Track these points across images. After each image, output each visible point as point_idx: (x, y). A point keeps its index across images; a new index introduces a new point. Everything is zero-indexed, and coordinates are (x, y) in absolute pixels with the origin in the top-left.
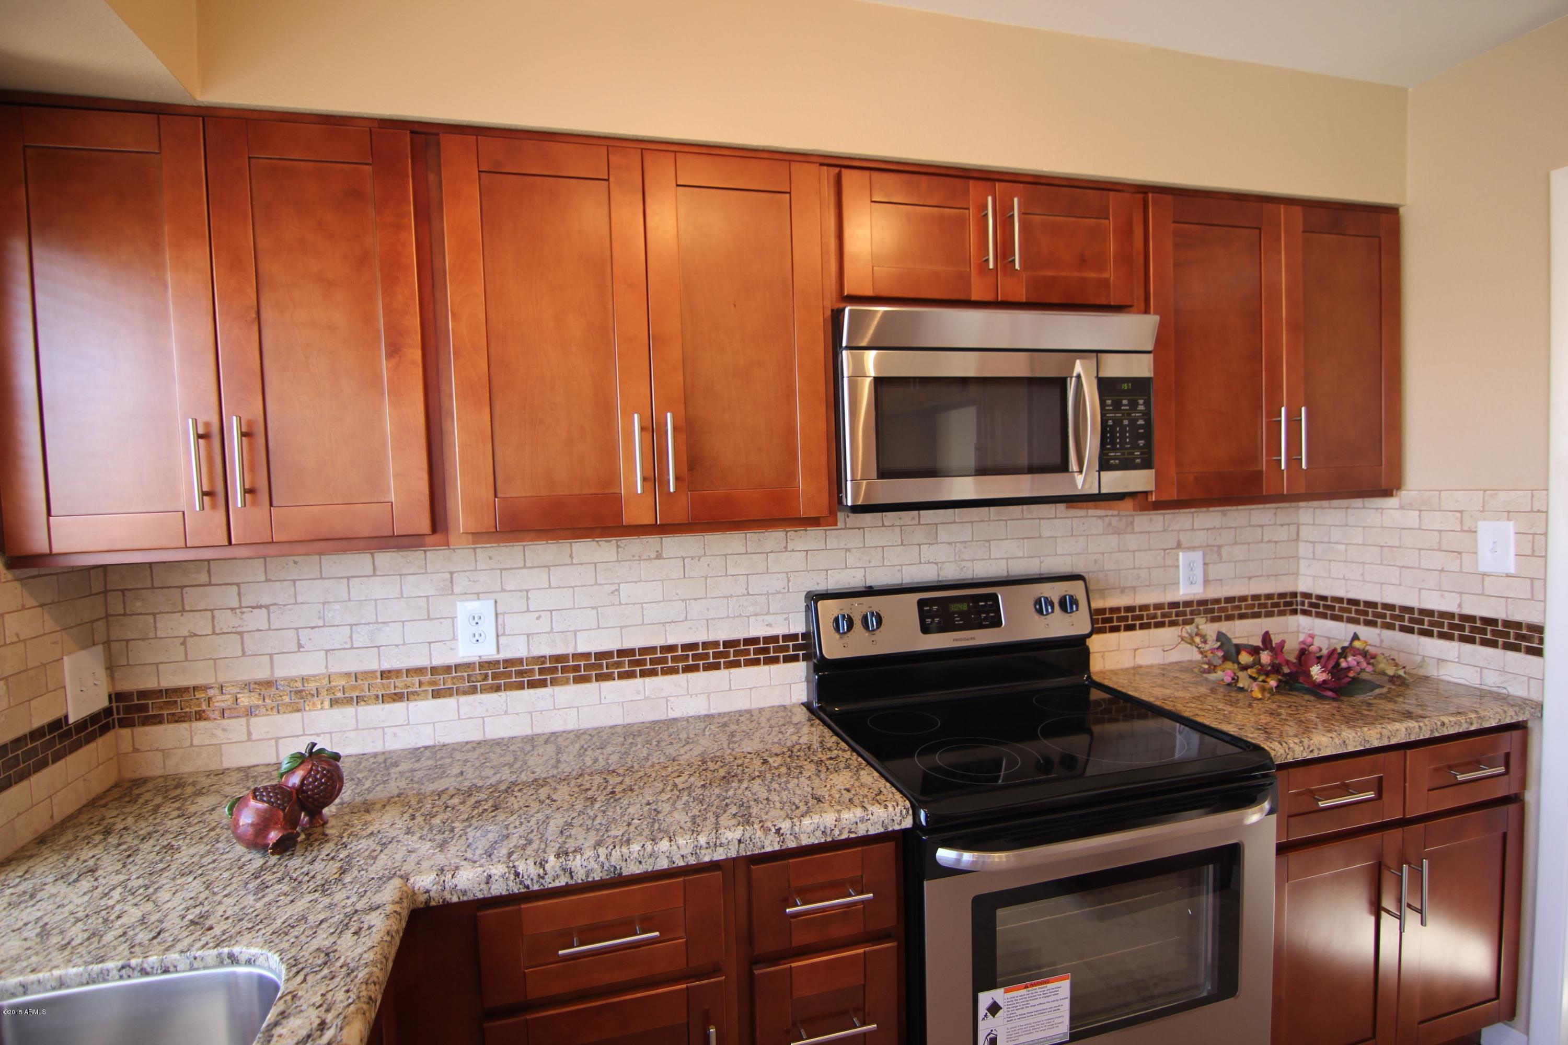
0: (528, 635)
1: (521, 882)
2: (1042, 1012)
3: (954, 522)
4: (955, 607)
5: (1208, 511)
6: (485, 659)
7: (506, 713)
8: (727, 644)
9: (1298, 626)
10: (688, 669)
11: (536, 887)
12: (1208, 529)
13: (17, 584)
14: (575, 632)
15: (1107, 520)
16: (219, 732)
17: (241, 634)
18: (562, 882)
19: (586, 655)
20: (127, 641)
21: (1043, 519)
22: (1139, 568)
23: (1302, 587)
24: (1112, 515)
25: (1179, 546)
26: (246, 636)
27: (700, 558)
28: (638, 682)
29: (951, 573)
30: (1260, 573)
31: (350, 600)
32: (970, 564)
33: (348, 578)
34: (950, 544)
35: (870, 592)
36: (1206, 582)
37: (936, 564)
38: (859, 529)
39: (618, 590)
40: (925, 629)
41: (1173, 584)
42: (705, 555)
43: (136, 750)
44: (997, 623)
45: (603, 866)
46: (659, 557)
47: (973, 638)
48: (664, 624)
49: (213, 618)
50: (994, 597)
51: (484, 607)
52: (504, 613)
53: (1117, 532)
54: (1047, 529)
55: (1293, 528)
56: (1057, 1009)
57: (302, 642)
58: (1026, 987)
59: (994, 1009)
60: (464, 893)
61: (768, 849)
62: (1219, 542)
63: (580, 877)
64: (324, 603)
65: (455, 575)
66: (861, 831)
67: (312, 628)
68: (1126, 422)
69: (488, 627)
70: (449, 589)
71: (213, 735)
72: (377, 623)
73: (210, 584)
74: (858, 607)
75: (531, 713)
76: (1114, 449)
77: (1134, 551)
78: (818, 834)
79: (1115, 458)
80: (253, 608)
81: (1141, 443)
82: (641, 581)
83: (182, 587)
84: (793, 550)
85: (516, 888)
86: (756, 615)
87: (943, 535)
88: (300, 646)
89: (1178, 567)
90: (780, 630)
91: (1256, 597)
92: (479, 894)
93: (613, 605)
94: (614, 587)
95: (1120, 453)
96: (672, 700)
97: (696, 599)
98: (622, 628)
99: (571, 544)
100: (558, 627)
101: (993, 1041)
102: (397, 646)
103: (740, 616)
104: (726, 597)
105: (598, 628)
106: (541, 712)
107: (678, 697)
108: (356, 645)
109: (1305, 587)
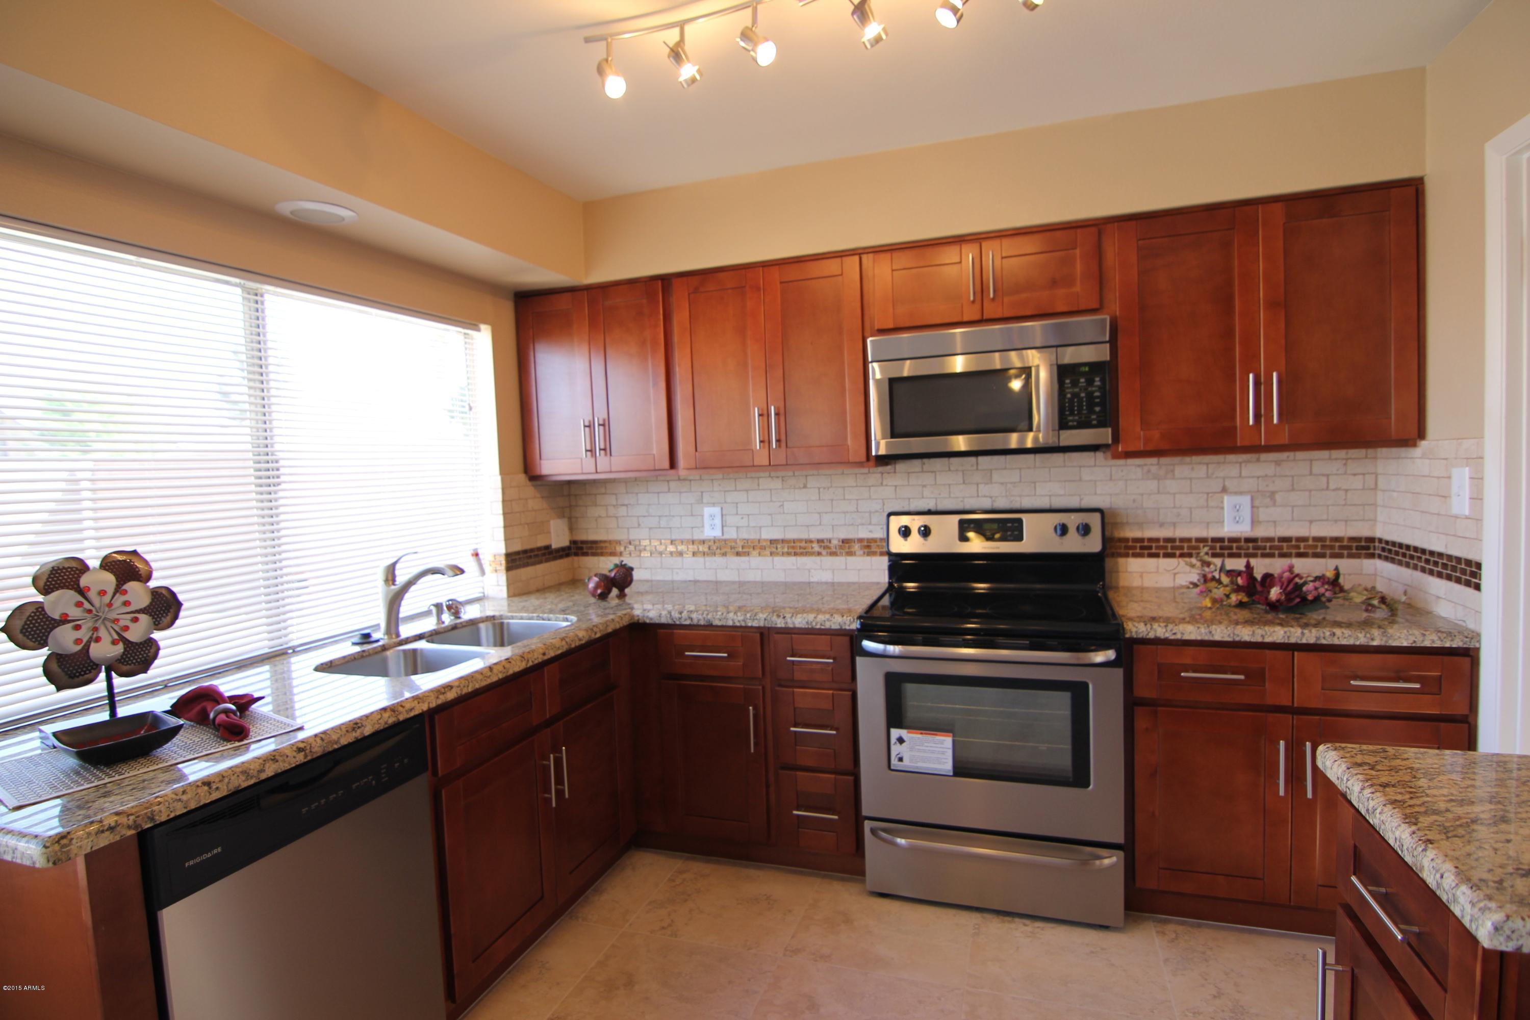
0: (737, 527)
1: (673, 619)
2: (933, 752)
3: (1005, 468)
4: (987, 526)
5: (1258, 460)
6: (717, 538)
7: (727, 568)
8: (843, 541)
9: (1376, 569)
11: (678, 623)
12: (1258, 477)
14: (760, 527)
15: (1146, 468)
17: (617, 518)
18: (688, 622)
19: (765, 541)
20: (577, 517)
21: (1084, 466)
22: (1180, 507)
23: (1378, 533)
24: (1152, 465)
25: (1224, 490)
26: (619, 519)
27: (828, 488)
28: (793, 559)
30: (1325, 517)
31: (659, 504)
32: (1018, 499)
33: (658, 493)
34: (1002, 484)
35: (929, 512)
36: (1254, 522)
37: (991, 497)
38: (932, 472)
39: (782, 505)
40: (960, 538)
41: (1217, 522)
42: (831, 487)
43: (579, 567)
44: (1019, 538)
46: (805, 487)
47: (998, 548)
48: (808, 526)
49: (607, 509)
50: (1020, 521)
51: (716, 510)
52: (726, 515)
53: (1157, 478)
54: (1086, 474)
55: (1370, 479)
56: (943, 753)
58: (922, 734)
59: (901, 740)
60: (651, 619)
62: (1271, 488)
63: (695, 622)
65: (704, 494)
66: (828, 626)
67: (644, 516)
68: (1083, 395)
69: (718, 521)
70: (700, 501)
72: (670, 516)
73: (606, 494)
74: (915, 523)
75: (738, 570)
76: (1072, 414)
77: (1174, 494)
78: (804, 622)
79: (1072, 421)
80: (621, 505)
81: (1097, 409)
82: (795, 501)
84: (886, 485)
85: (670, 622)
86: (863, 524)
87: (996, 477)
88: (639, 525)
89: (1222, 508)
90: (877, 535)
92: (657, 622)
93: (780, 513)
94: (781, 503)
95: (1076, 418)
96: (813, 571)
97: (826, 513)
98: (785, 527)
99: (758, 478)
100: (752, 524)
101: (901, 759)
102: (678, 528)
103: (852, 524)
104: (844, 513)
105: (772, 526)
106: (743, 569)
107: (815, 569)
108: (662, 526)
109: (1380, 532)
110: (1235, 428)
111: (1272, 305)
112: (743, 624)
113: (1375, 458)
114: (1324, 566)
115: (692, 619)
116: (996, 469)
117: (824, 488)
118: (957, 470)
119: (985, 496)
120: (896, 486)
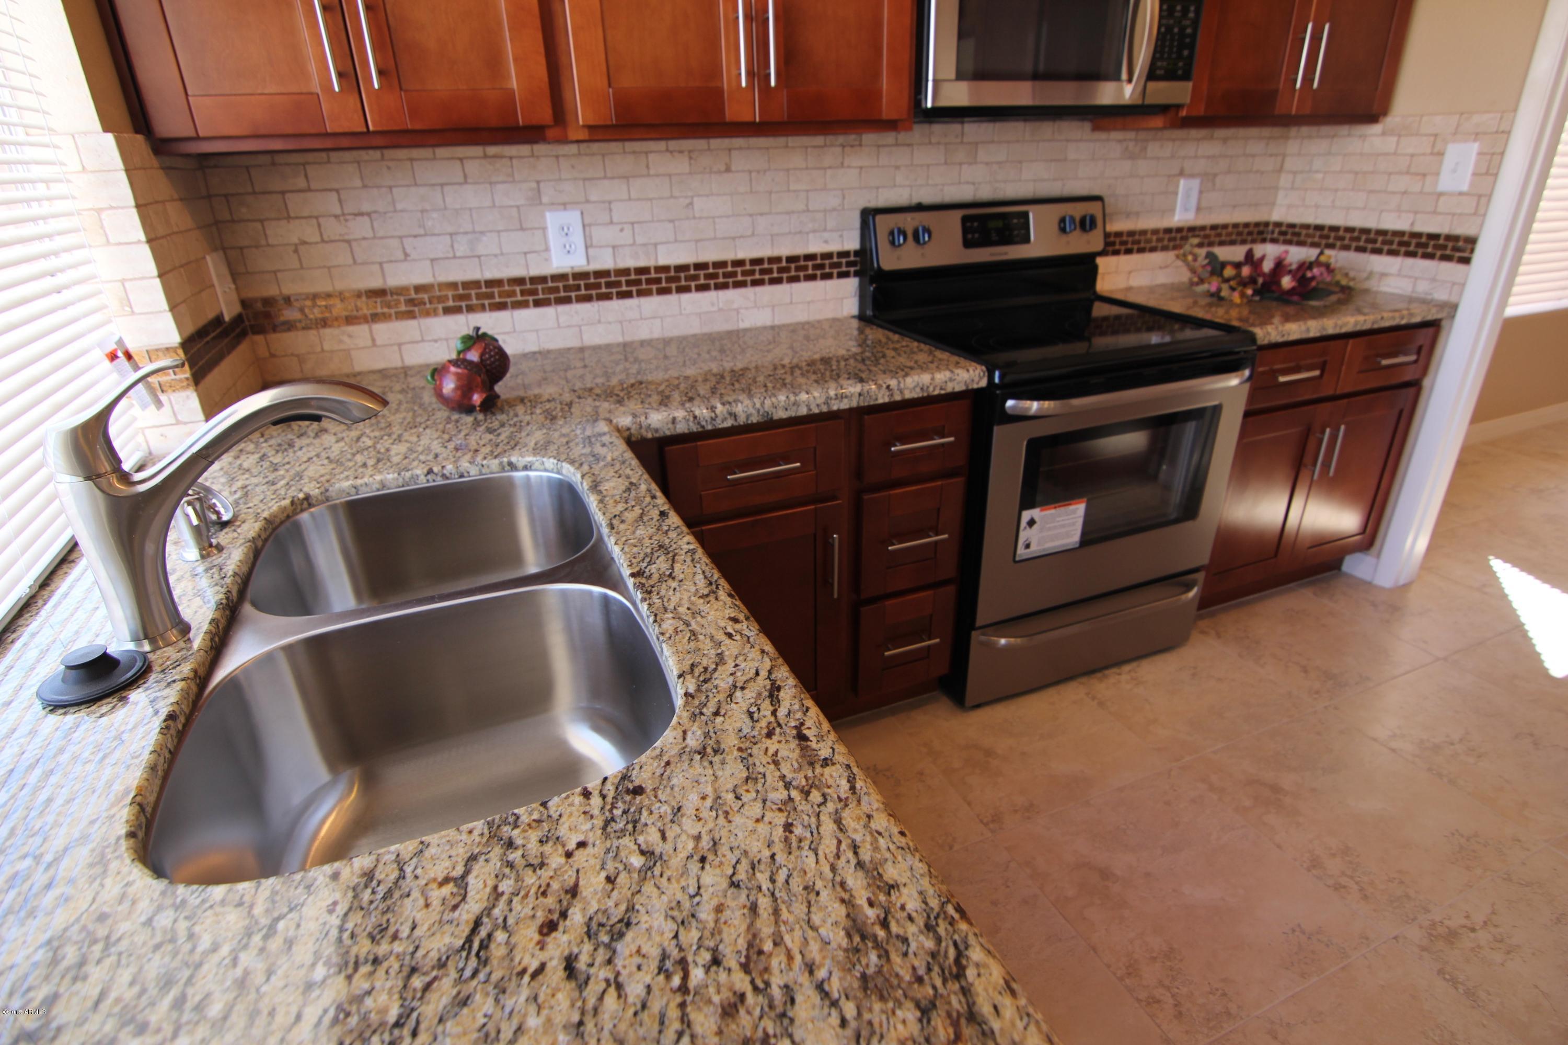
0: (614, 247)
1: (699, 423)
2: (1063, 526)
3: (993, 142)
4: (992, 224)
5: (1212, 138)
6: (577, 270)
7: (599, 322)
8: (791, 259)
9: (1273, 250)
10: (756, 283)
11: (709, 427)
12: (1208, 157)
13: (161, 173)
14: (656, 245)
16: (345, 338)
17: (348, 242)
18: (729, 423)
19: (665, 269)
20: (241, 248)
21: (1070, 141)
22: (1145, 194)
23: (1276, 217)
25: (1182, 174)
26: (354, 244)
27: (765, 171)
28: (712, 295)
29: (985, 193)
30: (1243, 202)
33: (442, 185)
35: (920, 208)
36: (1199, 209)
37: (974, 184)
38: (909, 145)
39: (691, 204)
40: (968, 244)
41: (1170, 211)
42: (769, 169)
43: (273, 356)
44: (1026, 240)
45: (758, 411)
46: (728, 170)
47: (1006, 253)
48: (734, 238)
49: (319, 226)
50: (1025, 215)
51: (573, 218)
52: (590, 225)
53: (1132, 157)
55: (1280, 159)
56: (1074, 524)
57: (408, 251)
58: (1054, 508)
59: (1031, 523)
60: (657, 430)
61: (880, 401)
62: (1216, 169)
63: (742, 420)
64: (422, 211)
65: (542, 185)
66: (950, 388)
67: (415, 236)
68: (1176, 30)
69: (577, 238)
70: (536, 198)
71: (341, 341)
72: (474, 232)
73: (309, 190)
74: (909, 222)
75: (621, 322)
76: (1162, 57)
77: (1143, 177)
78: (918, 390)
79: (1160, 68)
80: (356, 215)
81: (1186, 53)
82: (712, 195)
83: (283, 193)
84: (849, 167)
85: (695, 428)
86: (814, 231)
87: (982, 155)
88: (406, 255)
89: (1177, 193)
90: (834, 247)
91: (1236, 226)
92: (668, 433)
93: (688, 218)
94: (687, 201)
95: (1165, 64)
96: (742, 311)
97: (761, 214)
98: (697, 241)
99: (647, 153)
100: (640, 240)
101: (1028, 546)
102: (496, 256)
103: (800, 232)
104: (788, 213)
105: (676, 241)
106: (630, 321)
107: (747, 308)
108: (458, 254)
110: (1283, 90)
112: (825, 409)
113: (1287, 138)
115: (734, 416)
116: (983, 142)
117: (758, 172)
118: (939, 143)
119: (968, 183)
120: (861, 168)
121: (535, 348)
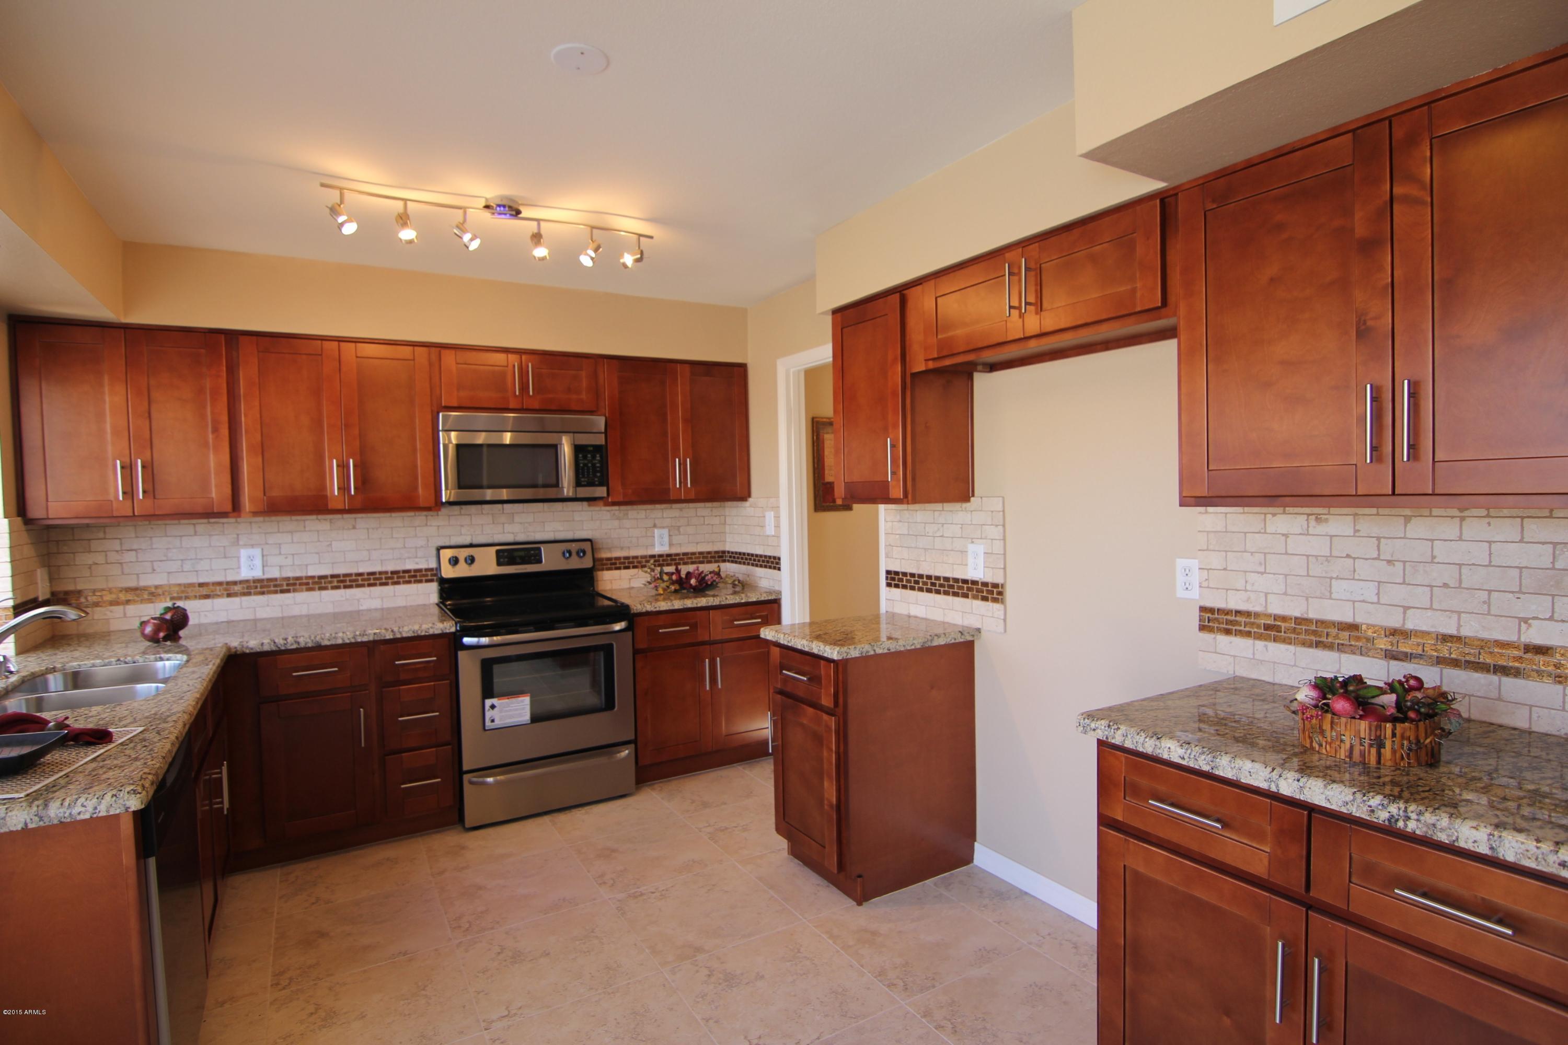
0: (280, 567)
1: (277, 646)
2: (516, 710)
3: (523, 512)
4: (516, 554)
5: (671, 508)
6: (256, 578)
7: (268, 605)
8: (393, 573)
9: (727, 568)
10: (370, 585)
11: (283, 648)
12: (672, 518)
13: (25, 532)
14: (307, 565)
15: (613, 512)
16: (108, 613)
17: (121, 563)
18: (294, 646)
19: (313, 577)
20: (59, 566)
21: (575, 511)
22: (632, 537)
23: (727, 549)
24: (616, 510)
25: (655, 526)
26: (124, 565)
27: (377, 529)
28: (342, 592)
29: (521, 538)
30: (703, 541)
31: (181, 547)
32: (532, 534)
33: (181, 536)
34: (521, 523)
35: (471, 546)
36: (671, 545)
37: (513, 533)
38: (469, 515)
39: (331, 545)
40: (499, 564)
41: (652, 546)
44: (540, 561)
45: (312, 641)
46: (354, 528)
47: (526, 569)
48: (357, 562)
49: (106, 556)
50: (539, 549)
51: (257, 552)
52: (267, 555)
53: (618, 519)
54: (577, 517)
55: (722, 518)
56: (523, 709)
57: (155, 568)
58: (508, 698)
59: (493, 707)
60: (252, 649)
61: (388, 637)
62: (678, 524)
63: (302, 645)
64: (167, 549)
65: (240, 536)
66: (431, 632)
67: (161, 561)
68: (590, 465)
69: (258, 562)
70: (236, 543)
71: (105, 614)
72: (196, 559)
73: (105, 539)
74: (463, 554)
75: (281, 606)
76: (583, 477)
77: (628, 529)
78: (411, 632)
79: (584, 481)
80: (128, 550)
81: (598, 474)
82: (344, 540)
83: (89, 540)
84: (431, 526)
85: (274, 648)
86: (409, 558)
87: (517, 519)
88: (154, 570)
89: (654, 537)
90: (423, 565)
91: (700, 553)
92: (258, 650)
93: (328, 552)
94: (328, 543)
95: (586, 479)
96: (362, 600)
97: (375, 550)
98: (333, 563)
99: (304, 520)
100: (296, 563)
101: (493, 721)
102: (207, 571)
103: (400, 559)
104: (393, 549)
105: (320, 563)
106: (287, 605)
107: (364, 599)
108: (185, 570)
109: (728, 548)
110: (669, 489)
111: (685, 421)
112: (353, 641)
113: (724, 507)
114: (713, 567)
115: (298, 643)
116: (517, 513)
117: (373, 529)
118: (488, 514)
119: (509, 533)
120: (438, 526)
121: (225, 620)
